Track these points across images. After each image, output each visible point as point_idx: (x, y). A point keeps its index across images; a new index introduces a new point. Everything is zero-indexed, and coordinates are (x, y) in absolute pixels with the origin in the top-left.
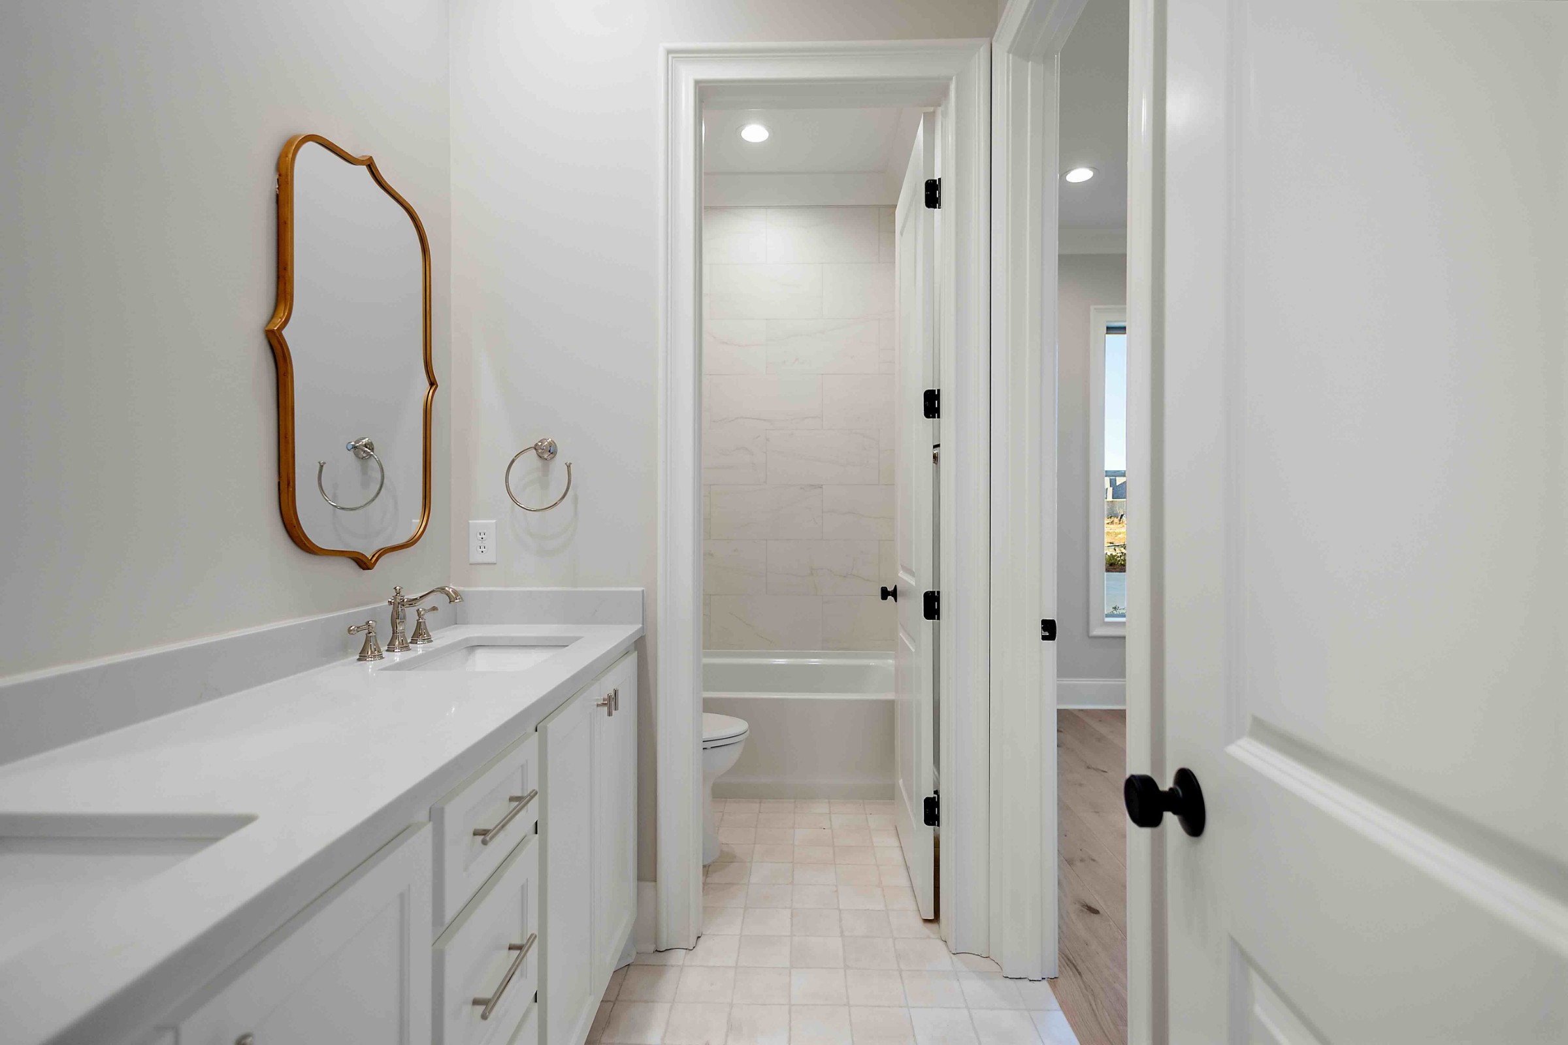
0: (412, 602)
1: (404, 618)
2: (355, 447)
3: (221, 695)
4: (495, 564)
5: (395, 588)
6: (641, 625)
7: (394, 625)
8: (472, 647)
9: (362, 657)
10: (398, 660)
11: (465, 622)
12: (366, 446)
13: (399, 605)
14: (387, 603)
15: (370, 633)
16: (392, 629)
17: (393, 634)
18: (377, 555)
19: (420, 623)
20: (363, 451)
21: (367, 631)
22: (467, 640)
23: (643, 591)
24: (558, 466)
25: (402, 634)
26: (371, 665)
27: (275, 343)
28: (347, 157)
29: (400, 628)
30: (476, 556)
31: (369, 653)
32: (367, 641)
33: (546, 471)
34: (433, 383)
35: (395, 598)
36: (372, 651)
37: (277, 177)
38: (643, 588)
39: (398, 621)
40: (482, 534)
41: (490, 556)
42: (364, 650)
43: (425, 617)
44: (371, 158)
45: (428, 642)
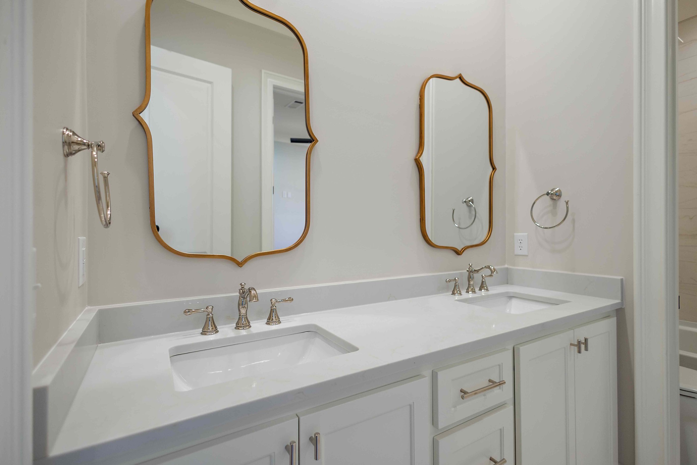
0: (477, 271)
1: (473, 278)
2: (465, 202)
3: (396, 299)
4: (527, 256)
5: (469, 264)
6: (619, 301)
7: (469, 281)
8: (511, 297)
9: (453, 293)
10: (471, 297)
11: (512, 284)
12: (470, 201)
13: (471, 272)
14: (466, 271)
15: (456, 283)
16: (468, 283)
17: (469, 285)
18: (463, 249)
19: (483, 281)
20: (468, 203)
21: (455, 282)
22: (507, 293)
23: (622, 280)
24: (561, 204)
25: (472, 286)
26: (457, 297)
27: (418, 164)
28: (449, 78)
29: (472, 283)
30: (518, 252)
31: (456, 292)
32: (455, 286)
33: (555, 206)
34: (494, 168)
35: (469, 269)
36: (457, 292)
37: (419, 97)
38: (622, 277)
39: (470, 279)
40: (521, 240)
41: (524, 252)
42: (454, 291)
43: (485, 279)
44: (460, 74)
45: (487, 291)
